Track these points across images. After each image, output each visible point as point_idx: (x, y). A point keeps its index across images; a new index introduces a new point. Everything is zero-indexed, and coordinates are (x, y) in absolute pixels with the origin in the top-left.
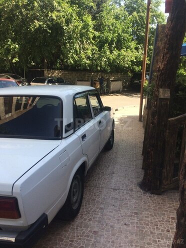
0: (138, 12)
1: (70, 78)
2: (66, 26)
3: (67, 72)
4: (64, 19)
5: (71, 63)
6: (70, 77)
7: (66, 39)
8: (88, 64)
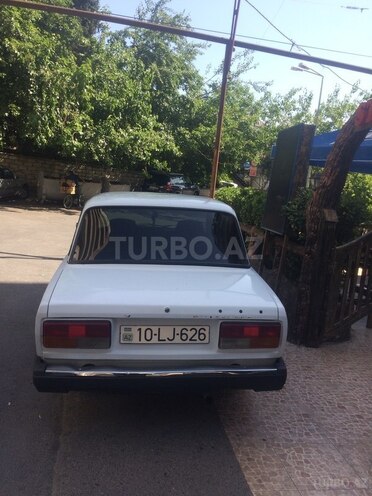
0: (160, 64)
1: (21, 171)
2: (36, 70)
3: (14, 158)
4: (33, 58)
5: (42, 142)
6: (21, 168)
7: (34, 95)
8: (77, 147)
